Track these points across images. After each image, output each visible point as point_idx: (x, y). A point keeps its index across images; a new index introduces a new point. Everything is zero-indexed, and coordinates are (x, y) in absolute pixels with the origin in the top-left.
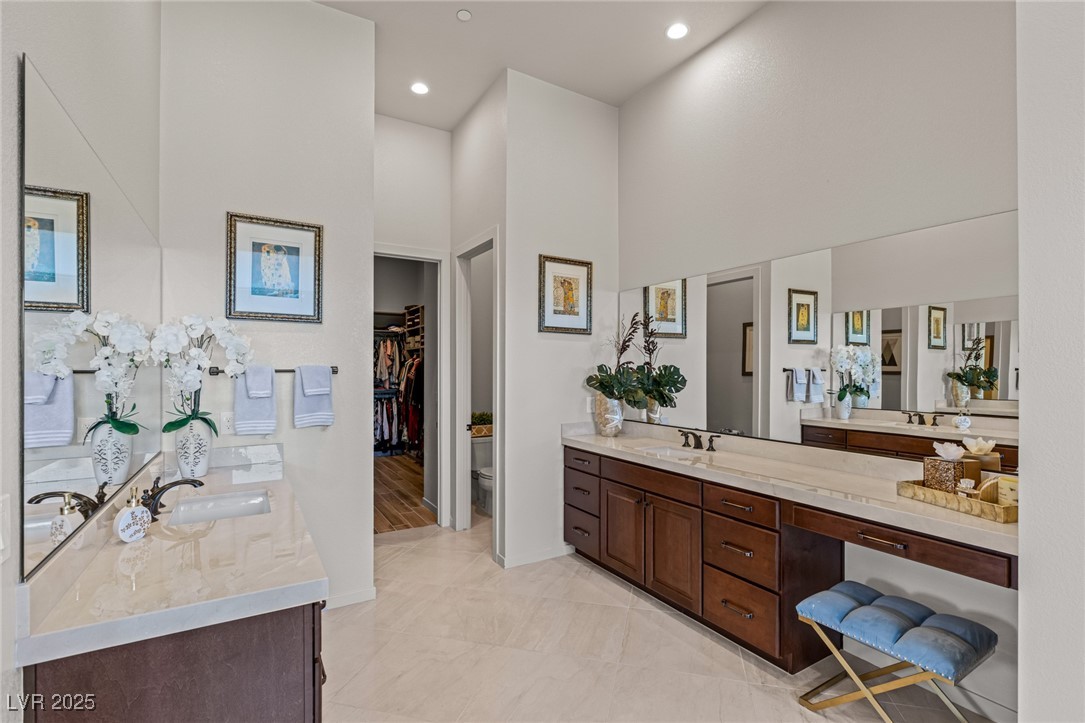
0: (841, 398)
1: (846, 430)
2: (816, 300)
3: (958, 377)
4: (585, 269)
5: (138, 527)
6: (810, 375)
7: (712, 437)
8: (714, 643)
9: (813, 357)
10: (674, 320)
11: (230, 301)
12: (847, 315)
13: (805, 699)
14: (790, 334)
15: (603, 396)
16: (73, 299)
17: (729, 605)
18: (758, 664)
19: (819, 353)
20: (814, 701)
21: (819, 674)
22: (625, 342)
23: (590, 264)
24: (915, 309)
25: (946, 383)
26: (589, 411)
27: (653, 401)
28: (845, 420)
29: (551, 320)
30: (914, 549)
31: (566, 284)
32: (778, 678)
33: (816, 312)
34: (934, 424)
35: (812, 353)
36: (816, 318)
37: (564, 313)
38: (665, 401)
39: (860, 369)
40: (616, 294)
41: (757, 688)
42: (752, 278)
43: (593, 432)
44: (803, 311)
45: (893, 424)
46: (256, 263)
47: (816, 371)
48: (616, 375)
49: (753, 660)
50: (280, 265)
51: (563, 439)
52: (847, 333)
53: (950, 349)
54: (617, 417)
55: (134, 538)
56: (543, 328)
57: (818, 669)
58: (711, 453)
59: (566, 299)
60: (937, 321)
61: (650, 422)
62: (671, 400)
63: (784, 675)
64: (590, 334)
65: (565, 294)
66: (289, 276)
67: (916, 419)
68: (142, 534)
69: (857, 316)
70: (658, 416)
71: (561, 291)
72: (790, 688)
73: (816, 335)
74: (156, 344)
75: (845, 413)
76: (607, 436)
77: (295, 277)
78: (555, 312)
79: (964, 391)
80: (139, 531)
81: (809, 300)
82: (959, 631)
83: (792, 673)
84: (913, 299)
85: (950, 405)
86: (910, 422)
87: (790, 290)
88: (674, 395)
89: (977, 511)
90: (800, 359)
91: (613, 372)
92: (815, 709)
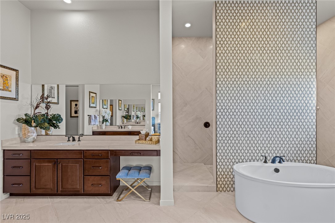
0: (103, 123)
1: (105, 132)
2: (96, 95)
3: (124, 117)
4: (15, 72)
6: (95, 117)
7: (79, 137)
8: (88, 199)
9: (95, 112)
12: (103, 100)
13: (118, 200)
14: (90, 105)
15: (27, 126)
17: (93, 185)
18: (103, 198)
19: (97, 110)
20: (120, 199)
21: (117, 193)
22: (37, 105)
23: (18, 71)
24: (116, 100)
25: (122, 118)
26: (17, 133)
27: (51, 127)
28: (104, 128)
30: (142, 153)
31: (4, 77)
32: (109, 199)
33: (96, 99)
34: (124, 128)
35: (95, 110)
36: (96, 100)
37: (3, 90)
38: (56, 127)
39: (107, 115)
40: (30, 85)
41: (105, 204)
42: (78, 86)
43: (19, 142)
44: (93, 98)
45: (115, 129)
47: (96, 115)
48: (33, 117)
49: (101, 198)
52: (103, 105)
53: (122, 110)
54: (34, 134)
57: (117, 192)
58: (79, 142)
59: (4, 83)
60: (120, 103)
61: (47, 134)
62: (58, 126)
63: (110, 197)
64: (18, 100)
65: (4, 81)
67: (120, 127)
69: (105, 101)
70: (51, 132)
71: (1, 80)
72: (113, 199)
73: (96, 105)
75: (104, 127)
76: (29, 142)
79: (125, 120)
81: (94, 95)
82: (147, 168)
83: (112, 196)
84: (115, 98)
85: (122, 124)
86: (119, 128)
87: (90, 92)
88: (59, 124)
89: (151, 143)
90: (92, 112)
91: (32, 117)
92: (120, 201)
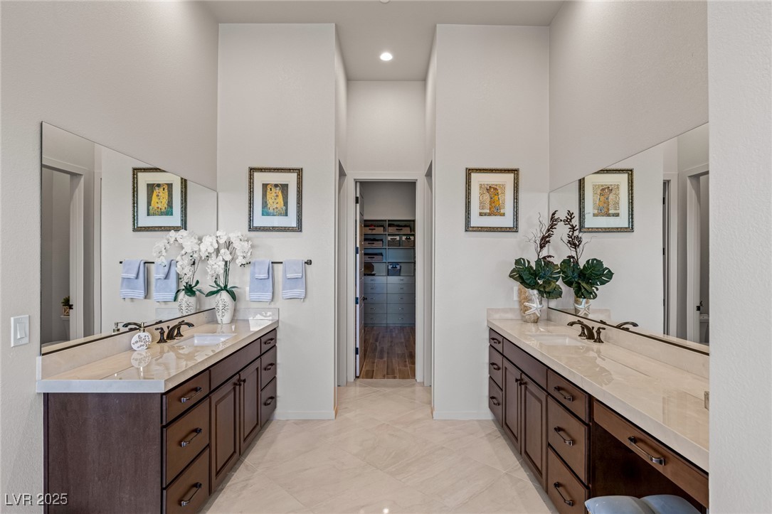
4: (513, 175)
5: (143, 343)
7: (599, 329)
10: (617, 215)
11: (251, 220)
15: (522, 286)
16: (179, 224)
22: (545, 238)
23: (517, 170)
26: (516, 299)
29: (476, 221)
31: (492, 190)
37: (490, 215)
40: (546, 195)
43: (519, 317)
46: (264, 195)
48: (537, 268)
50: (277, 196)
51: (488, 321)
54: (535, 305)
55: (140, 349)
56: (468, 228)
59: (492, 202)
64: (517, 231)
66: (282, 202)
68: (145, 347)
71: (487, 197)
74: (203, 247)
77: (286, 204)
78: (481, 214)
80: (143, 345)
91: (534, 265)
